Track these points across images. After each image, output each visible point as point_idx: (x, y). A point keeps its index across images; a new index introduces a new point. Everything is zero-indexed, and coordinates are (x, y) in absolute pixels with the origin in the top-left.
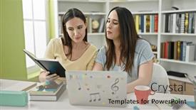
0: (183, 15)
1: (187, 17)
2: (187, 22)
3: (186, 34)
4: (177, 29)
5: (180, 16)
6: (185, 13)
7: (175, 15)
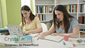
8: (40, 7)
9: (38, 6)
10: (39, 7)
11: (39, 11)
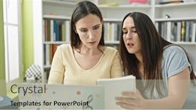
0: (179, 24)
1: (183, 25)
2: (183, 31)
3: (183, 43)
4: (173, 37)
5: (176, 24)
6: (181, 21)
7: (169, 24)
8: (55, 22)
9: (51, 19)
10: (52, 22)
11: (53, 35)
